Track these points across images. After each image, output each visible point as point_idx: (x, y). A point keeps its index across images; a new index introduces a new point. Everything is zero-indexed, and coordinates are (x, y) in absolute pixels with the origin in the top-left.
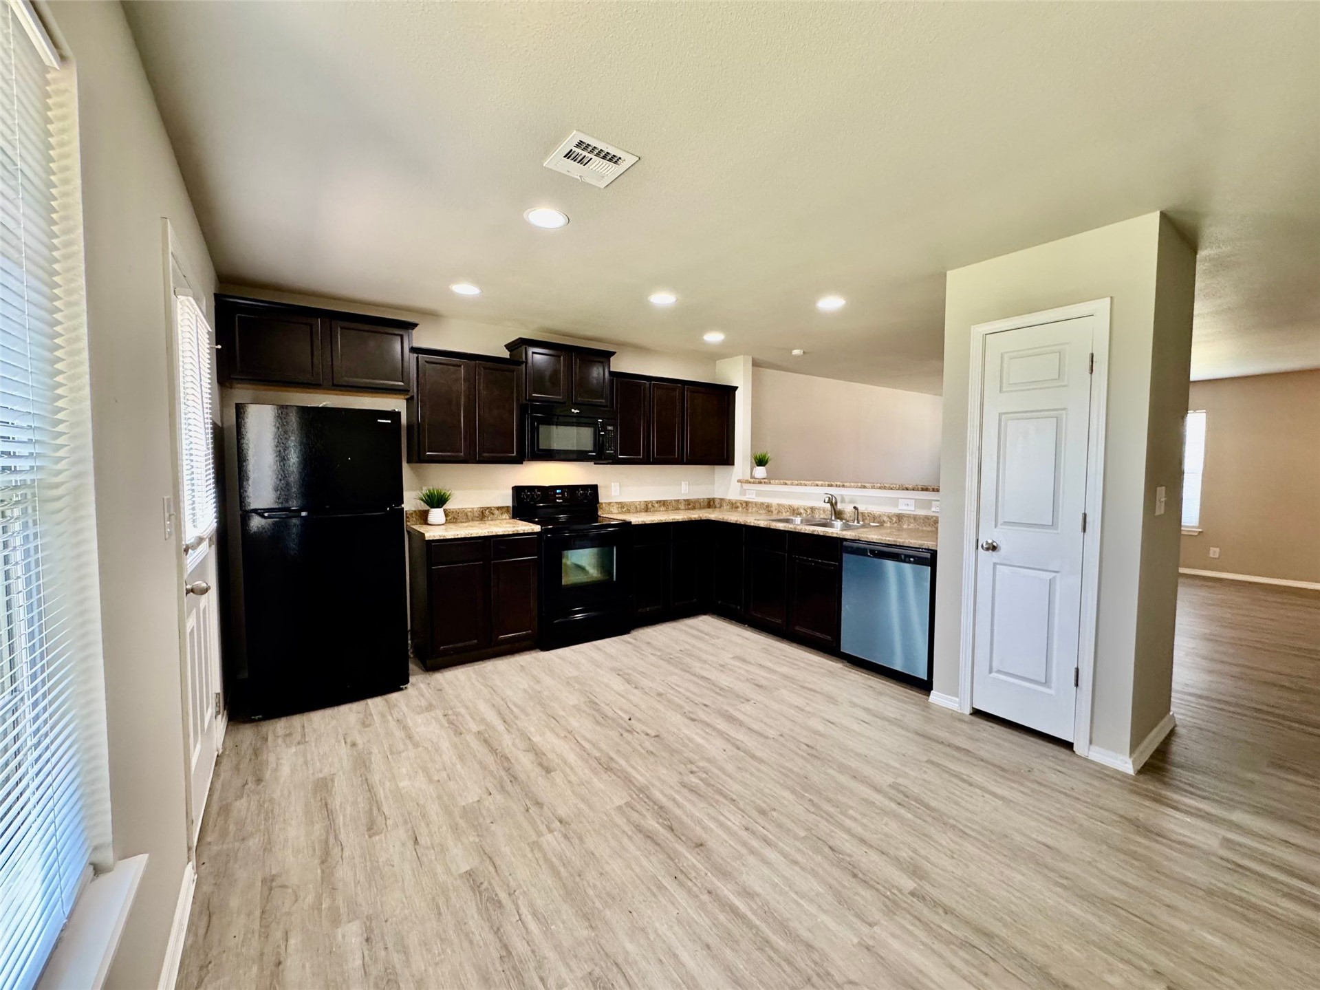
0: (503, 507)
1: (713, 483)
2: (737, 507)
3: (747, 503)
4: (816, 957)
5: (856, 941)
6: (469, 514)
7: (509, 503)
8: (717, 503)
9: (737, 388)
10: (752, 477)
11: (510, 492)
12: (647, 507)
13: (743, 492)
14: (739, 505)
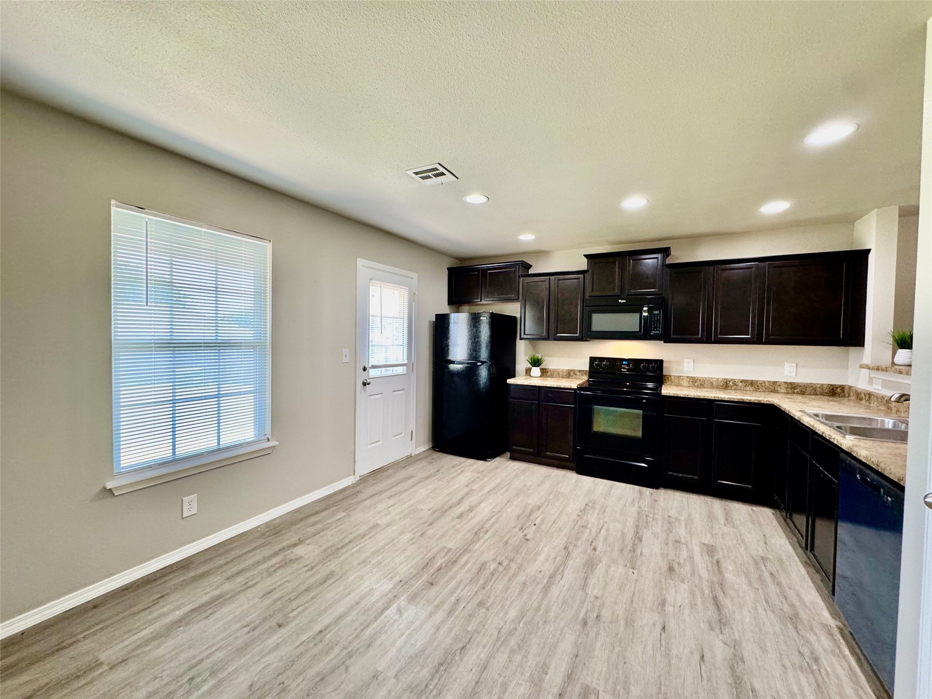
0: (583, 371)
1: (847, 368)
2: (861, 399)
3: (870, 395)
4: (362, 649)
5: (380, 669)
6: (560, 373)
7: (587, 368)
8: (846, 390)
9: (869, 251)
10: (893, 364)
11: (588, 361)
12: (726, 385)
13: (871, 381)
14: (863, 396)
